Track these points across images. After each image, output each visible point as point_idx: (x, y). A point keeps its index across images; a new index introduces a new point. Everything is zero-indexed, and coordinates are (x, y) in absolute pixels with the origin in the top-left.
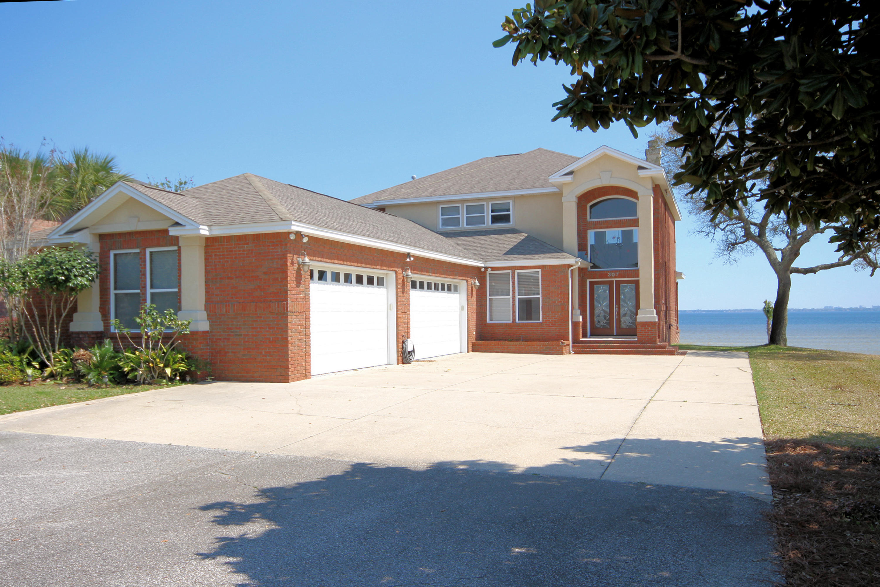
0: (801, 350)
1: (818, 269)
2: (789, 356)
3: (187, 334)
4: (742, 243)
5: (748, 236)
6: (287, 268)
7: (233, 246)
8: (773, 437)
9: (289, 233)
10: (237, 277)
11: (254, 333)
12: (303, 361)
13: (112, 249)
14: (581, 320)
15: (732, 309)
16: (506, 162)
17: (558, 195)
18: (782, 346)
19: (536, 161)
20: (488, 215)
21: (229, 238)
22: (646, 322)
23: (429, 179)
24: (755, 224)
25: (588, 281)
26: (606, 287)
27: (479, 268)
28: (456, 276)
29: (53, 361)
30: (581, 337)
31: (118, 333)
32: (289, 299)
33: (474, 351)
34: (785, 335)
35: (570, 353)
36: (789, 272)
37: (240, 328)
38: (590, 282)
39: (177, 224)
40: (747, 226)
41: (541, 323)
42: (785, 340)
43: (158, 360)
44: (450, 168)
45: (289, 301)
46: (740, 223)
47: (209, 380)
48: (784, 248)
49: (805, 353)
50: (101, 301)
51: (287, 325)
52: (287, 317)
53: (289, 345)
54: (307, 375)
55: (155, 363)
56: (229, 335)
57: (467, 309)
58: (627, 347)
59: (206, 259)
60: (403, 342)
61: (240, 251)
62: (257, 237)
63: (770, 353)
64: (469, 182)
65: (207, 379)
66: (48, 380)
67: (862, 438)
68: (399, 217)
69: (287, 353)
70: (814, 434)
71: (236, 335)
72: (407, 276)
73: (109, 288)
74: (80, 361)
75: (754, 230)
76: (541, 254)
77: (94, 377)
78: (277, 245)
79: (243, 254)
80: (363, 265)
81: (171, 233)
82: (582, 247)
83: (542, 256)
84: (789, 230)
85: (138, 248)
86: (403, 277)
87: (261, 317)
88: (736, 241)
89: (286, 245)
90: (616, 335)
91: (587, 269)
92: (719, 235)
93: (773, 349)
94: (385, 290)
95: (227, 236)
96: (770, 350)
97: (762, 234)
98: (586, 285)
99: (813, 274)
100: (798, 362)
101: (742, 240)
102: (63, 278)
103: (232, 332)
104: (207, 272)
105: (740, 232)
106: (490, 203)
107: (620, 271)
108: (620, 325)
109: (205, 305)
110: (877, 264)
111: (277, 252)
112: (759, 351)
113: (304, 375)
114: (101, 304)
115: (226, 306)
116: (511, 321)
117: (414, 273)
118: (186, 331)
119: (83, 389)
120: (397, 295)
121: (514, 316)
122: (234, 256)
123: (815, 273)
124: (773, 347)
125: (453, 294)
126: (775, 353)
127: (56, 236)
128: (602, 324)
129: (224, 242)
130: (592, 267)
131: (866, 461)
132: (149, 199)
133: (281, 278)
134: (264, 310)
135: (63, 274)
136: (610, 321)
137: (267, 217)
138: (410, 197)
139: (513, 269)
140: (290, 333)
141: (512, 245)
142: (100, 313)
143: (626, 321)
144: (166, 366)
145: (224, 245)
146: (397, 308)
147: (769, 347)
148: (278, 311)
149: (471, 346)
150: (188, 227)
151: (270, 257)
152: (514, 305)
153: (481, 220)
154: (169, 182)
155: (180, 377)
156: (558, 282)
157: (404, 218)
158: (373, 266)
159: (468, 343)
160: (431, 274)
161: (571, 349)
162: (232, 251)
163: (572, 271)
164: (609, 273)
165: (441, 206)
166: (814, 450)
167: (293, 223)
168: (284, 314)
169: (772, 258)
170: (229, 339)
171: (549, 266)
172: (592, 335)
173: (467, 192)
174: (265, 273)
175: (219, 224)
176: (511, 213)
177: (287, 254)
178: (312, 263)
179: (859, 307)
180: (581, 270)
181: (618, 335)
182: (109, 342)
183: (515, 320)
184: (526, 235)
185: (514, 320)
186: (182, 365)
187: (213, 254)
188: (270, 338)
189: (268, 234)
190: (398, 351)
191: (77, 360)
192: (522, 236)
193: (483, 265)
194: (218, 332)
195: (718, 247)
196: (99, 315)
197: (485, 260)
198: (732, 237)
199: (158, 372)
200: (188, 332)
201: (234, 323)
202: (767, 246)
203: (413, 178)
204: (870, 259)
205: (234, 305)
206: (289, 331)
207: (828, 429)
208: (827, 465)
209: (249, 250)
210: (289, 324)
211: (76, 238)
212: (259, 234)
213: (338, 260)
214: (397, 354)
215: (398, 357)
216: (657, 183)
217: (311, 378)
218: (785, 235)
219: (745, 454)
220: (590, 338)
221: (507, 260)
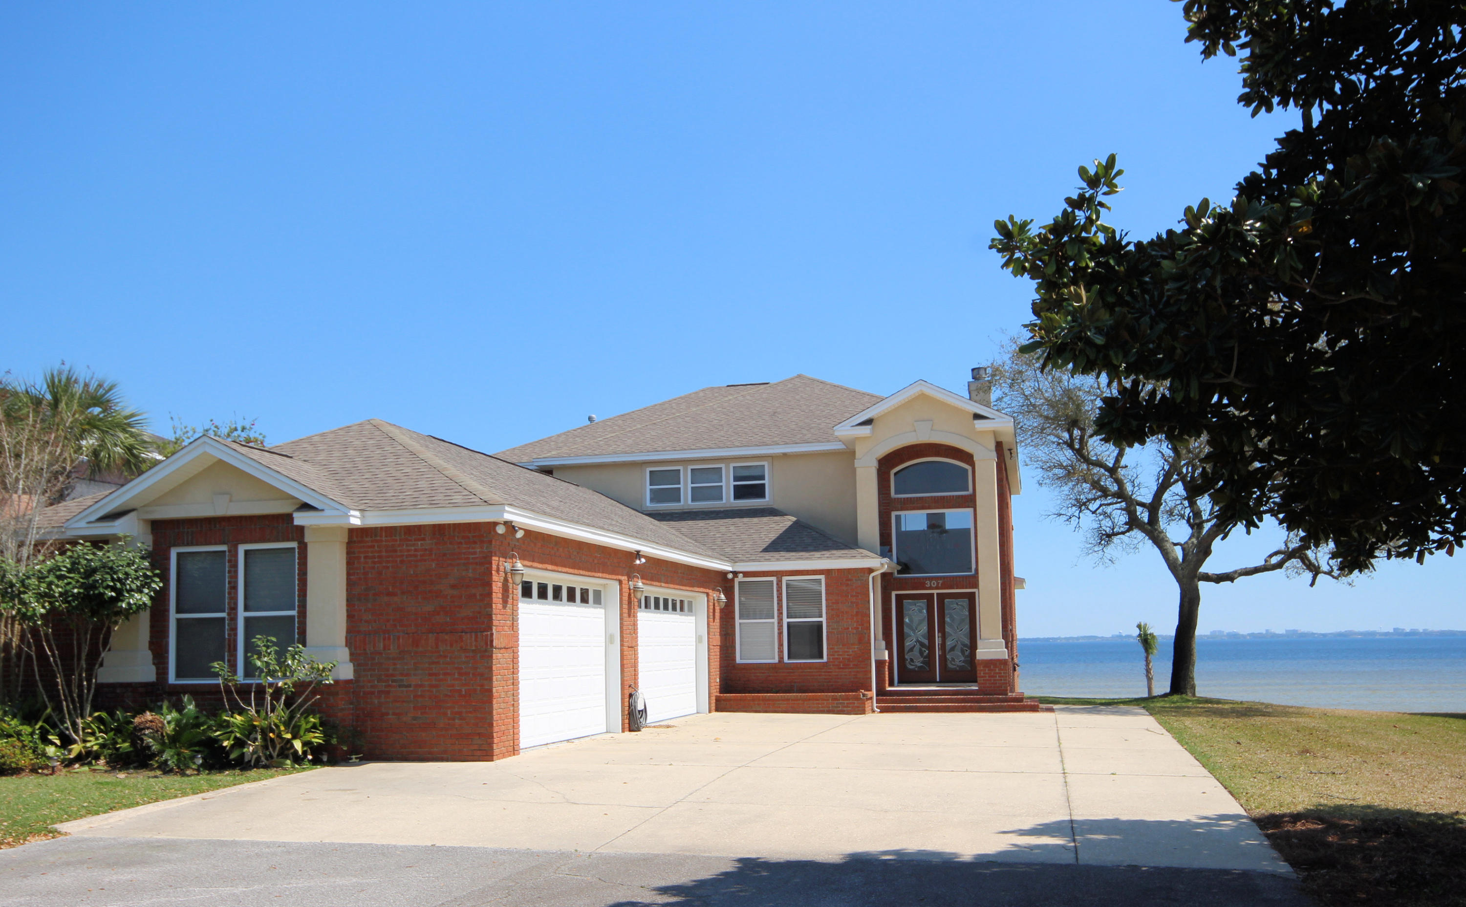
0: (1218, 702)
1: (1236, 576)
2: (1206, 711)
3: (330, 684)
4: (1123, 533)
5: (1133, 523)
6: (492, 579)
7: (398, 543)
8: (1258, 812)
9: (495, 524)
10: (403, 593)
11: (434, 683)
12: (510, 727)
13: (175, 545)
14: (887, 658)
15: (1063, 636)
16: (748, 397)
17: (848, 454)
18: (1189, 696)
19: (798, 397)
20: (728, 485)
21: (390, 531)
22: (991, 660)
23: (620, 422)
24: (1142, 505)
25: (894, 594)
26: (923, 603)
27: (724, 574)
28: (693, 587)
29: (81, 733)
30: (887, 685)
31: (223, 683)
32: (494, 628)
33: (718, 710)
34: (1193, 678)
35: (873, 711)
36: (1196, 580)
37: (408, 675)
38: (897, 595)
39: (306, 507)
40: (1132, 508)
41: (826, 663)
42: (1193, 687)
43: (282, 728)
44: (652, 404)
45: (494, 631)
46: (1120, 502)
47: (354, 760)
48: (1186, 543)
49: (1226, 707)
50: (151, 632)
51: (491, 668)
52: (491, 656)
53: (494, 701)
54: (514, 750)
55: (277, 732)
56: (389, 686)
57: (708, 641)
58: (963, 701)
59: (348, 563)
60: (631, 696)
61: (409, 551)
62: (439, 530)
63: (1176, 708)
64: (692, 430)
65: (351, 759)
66: (77, 766)
67: (1369, 811)
68: (582, 487)
69: (491, 713)
70: (1309, 807)
71: (400, 686)
72: (636, 589)
73: (168, 611)
74: (147, 732)
75: (1144, 515)
76: (825, 550)
77: (172, 757)
78: (475, 543)
79: (416, 556)
80: (582, 572)
81: (297, 522)
82: (885, 539)
83: (827, 553)
84: (1191, 514)
85: (223, 543)
86: (630, 589)
87: (446, 657)
88: (1113, 529)
89: (490, 542)
90: (940, 682)
91: (891, 574)
92: (1088, 520)
93: (1177, 702)
94: (603, 611)
95: (386, 528)
96: (1173, 703)
97: (1153, 519)
98: (891, 601)
99: (1229, 582)
100: (1226, 720)
101: (1122, 529)
102: (113, 594)
103: (393, 681)
104: (350, 584)
105: (1121, 518)
106: (732, 465)
107: (944, 577)
108: (946, 665)
109: (346, 638)
110: (1319, 567)
111: (475, 553)
112: (1158, 705)
113: (511, 749)
114: (151, 637)
115: (384, 639)
116: (776, 660)
117: (647, 584)
118: (328, 680)
119: (156, 777)
120: (621, 619)
121: (781, 651)
122: (398, 559)
123: (1233, 582)
124: (1175, 697)
125: (687, 615)
126: (1185, 707)
127: (83, 524)
128: (957, 662)
129: (381, 536)
130: (899, 572)
131: (1386, 833)
132: (257, 465)
133: (481, 595)
134: (451, 646)
135: (113, 589)
136: (929, 660)
137: (457, 498)
138: (596, 452)
139: (779, 574)
140: (495, 683)
141: (773, 536)
142: (150, 653)
143: (957, 660)
144: (295, 737)
145: (382, 541)
146: (622, 641)
147: (1171, 697)
148: (476, 646)
149: (713, 701)
150: (327, 513)
151: (462, 561)
152: (780, 633)
153: (717, 494)
154: (216, 427)
155: (312, 755)
156: (852, 596)
157: (589, 488)
158: (593, 574)
159: (709, 697)
160: (663, 584)
161: (875, 705)
162: (396, 551)
163: (873, 578)
164: (928, 582)
165: (648, 470)
166: (1319, 825)
167: (507, 508)
168: (486, 651)
169: (1171, 558)
170: (388, 692)
171: (838, 570)
172: (902, 682)
173: (693, 447)
174: (453, 587)
175: (378, 508)
176: (766, 481)
177: (491, 556)
178: (526, 571)
179: (1264, 632)
180: (886, 577)
181: (944, 681)
182: (188, 700)
183: (783, 658)
184: (794, 519)
185: (781, 658)
186: (317, 735)
187: (362, 556)
188: (461, 690)
189: (460, 524)
190: (623, 711)
191: (143, 729)
192: (788, 521)
193: (730, 569)
194: (369, 681)
195: (1084, 539)
196: (149, 655)
197: (733, 560)
198: (1106, 524)
199: (278, 747)
200: (332, 682)
201: (398, 666)
202: (1163, 539)
203: (590, 419)
204: (1309, 561)
205: (399, 638)
206: (494, 678)
207: (1322, 801)
208: (1340, 839)
209: (426, 550)
210: (494, 668)
211: (118, 527)
212: (444, 525)
213: (552, 564)
214: (622, 715)
215: (623, 720)
216: (999, 440)
217: (519, 754)
218: (1185, 521)
219: (1237, 831)
220: (898, 686)
221: (769, 560)
